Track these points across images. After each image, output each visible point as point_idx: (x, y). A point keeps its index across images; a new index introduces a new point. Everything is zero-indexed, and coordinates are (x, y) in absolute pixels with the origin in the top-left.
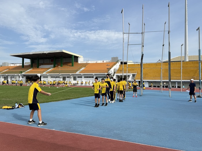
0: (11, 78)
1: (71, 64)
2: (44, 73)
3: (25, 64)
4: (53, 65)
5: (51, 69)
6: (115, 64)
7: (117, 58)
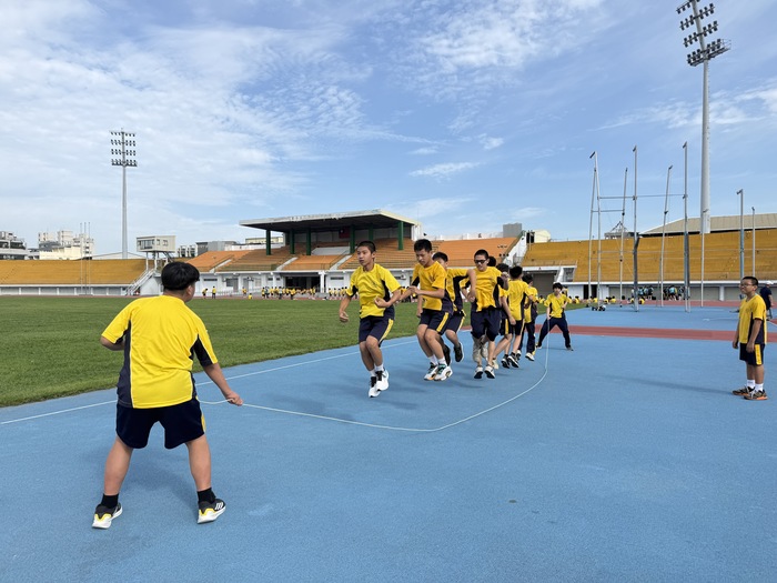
0: (246, 281)
1: (396, 244)
2: (334, 269)
3: (272, 246)
4: (348, 248)
5: (348, 257)
6: (514, 244)
7: (519, 226)
